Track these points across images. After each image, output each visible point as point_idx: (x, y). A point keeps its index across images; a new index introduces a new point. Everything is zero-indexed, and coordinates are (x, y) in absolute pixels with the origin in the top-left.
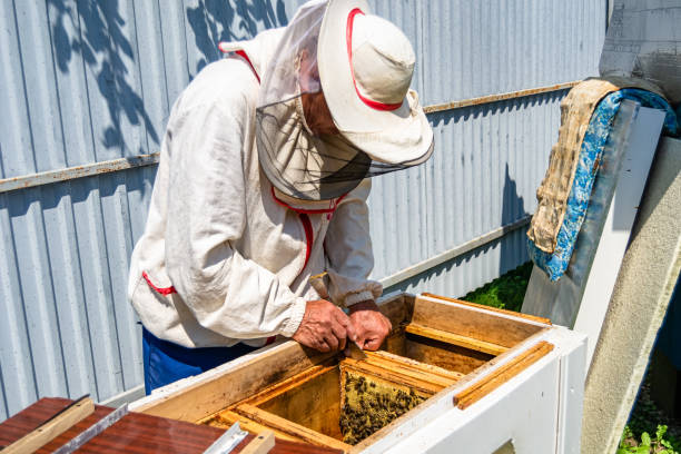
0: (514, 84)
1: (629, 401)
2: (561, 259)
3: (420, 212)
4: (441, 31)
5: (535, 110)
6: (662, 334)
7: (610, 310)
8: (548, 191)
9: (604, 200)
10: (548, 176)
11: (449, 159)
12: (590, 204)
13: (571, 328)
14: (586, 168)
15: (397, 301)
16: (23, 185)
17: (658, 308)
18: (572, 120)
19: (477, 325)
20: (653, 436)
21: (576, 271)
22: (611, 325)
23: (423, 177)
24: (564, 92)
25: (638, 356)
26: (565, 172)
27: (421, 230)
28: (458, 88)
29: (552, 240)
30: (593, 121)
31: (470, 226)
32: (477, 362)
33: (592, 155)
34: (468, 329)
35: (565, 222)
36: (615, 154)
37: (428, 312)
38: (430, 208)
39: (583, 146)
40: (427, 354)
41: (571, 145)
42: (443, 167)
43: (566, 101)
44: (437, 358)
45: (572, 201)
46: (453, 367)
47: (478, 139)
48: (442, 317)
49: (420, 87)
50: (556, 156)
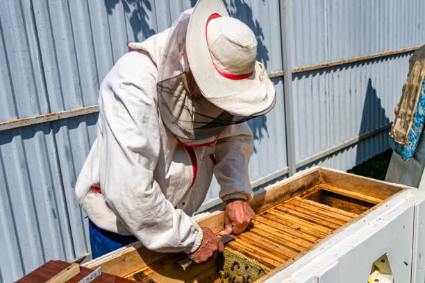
0: (379, 48)
2: (410, 148)
3: (326, 121)
5: (392, 63)
8: (402, 110)
10: (401, 101)
11: (342, 91)
13: (417, 187)
15: (317, 172)
18: (416, 69)
19: (363, 186)
23: (328, 102)
26: (412, 99)
27: (326, 132)
29: (404, 137)
32: (364, 208)
34: (358, 188)
35: (412, 127)
37: (334, 178)
38: (332, 120)
39: (423, 83)
40: (334, 202)
41: (416, 83)
42: (339, 96)
44: (340, 205)
45: (417, 115)
46: (349, 210)
47: (358, 81)
48: (342, 182)
49: (326, 52)
50: (407, 90)
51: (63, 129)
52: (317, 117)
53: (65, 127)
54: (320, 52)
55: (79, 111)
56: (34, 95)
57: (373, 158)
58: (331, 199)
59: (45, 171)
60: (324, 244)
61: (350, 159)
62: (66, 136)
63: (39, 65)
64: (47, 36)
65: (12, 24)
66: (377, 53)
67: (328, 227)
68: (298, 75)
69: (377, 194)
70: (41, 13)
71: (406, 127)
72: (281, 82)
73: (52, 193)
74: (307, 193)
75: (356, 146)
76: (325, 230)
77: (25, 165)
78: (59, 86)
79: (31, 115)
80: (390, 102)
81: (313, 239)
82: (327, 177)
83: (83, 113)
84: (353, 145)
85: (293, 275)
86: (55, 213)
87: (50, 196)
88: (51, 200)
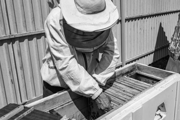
0: (166, 9)
3: (140, 42)
5: (171, 15)
11: (148, 28)
15: (135, 65)
16: (40, 33)
19: (155, 72)
23: (141, 33)
27: (140, 46)
29: (175, 50)
32: (155, 82)
35: (179, 46)
37: (143, 68)
38: (143, 41)
42: (146, 30)
44: (144, 80)
46: (148, 83)
47: (155, 23)
48: (146, 70)
49: (141, 9)
50: (177, 29)
52: (136, 40)
53: (18, 41)
54: (139, 10)
55: (25, 34)
57: (161, 59)
58: (141, 77)
60: (136, 98)
61: (150, 59)
62: (18, 46)
66: (165, 11)
67: (139, 90)
68: (128, 20)
69: (162, 76)
71: (176, 45)
72: (120, 23)
73: (11, 72)
74: (130, 75)
75: (153, 53)
76: (137, 91)
78: (15, 22)
79: (2, 35)
80: (169, 34)
81: (131, 95)
82: (139, 68)
83: (26, 35)
84: (152, 53)
85: (122, 112)
86: (12, 82)
87: (10, 73)
88: (10, 75)
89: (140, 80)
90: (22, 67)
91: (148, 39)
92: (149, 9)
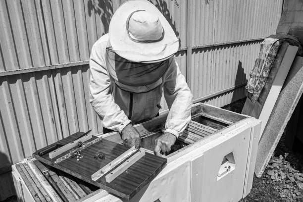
0: (246, 37)
1: (276, 144)
2: (256, 96)
3: (211, 78)
4: (222, 19)
5: (252, 46)
6: (289, 122)
7: (272, 114)
8: (254, 73)
9: (273, 77)
10: (254, 68)
11: (221, 62)
12: (268, 78)
13: (258, 119)
14: (268, 66)
15: (199, 106)
16: (86, 64)
17: (289, 114)
18: (264, 49)
19: (225, 115)
20: (283, 156)
21: (261, 100)
22: (272, 118)
23: (212, 67)
24: (262, 40)
25: (280, 129)
26: (260, 67)
27: (210, 84)
28: (226, 37)
29: (253, 89)
30: (272, 50)
31: (227, 84)
33: (270, 61)
34: (222, 116)
35: (258, 83)
36: (278, 61)
37: (209, 110)
38: (214, 77)
39: (267, 58)
40: (208, 123)
41: (263, 58)
42: (219, 64)
43: (263, 43)
44: (211, 125)
45: (262, 77)
46: (216, 128)
47: (232, 55)
49: (214, 37)
50: (257, 62)
51: (58, 75)
52: (205, 76)
53: (59, 74)
54: (210, 38)
55: (67, 64)
56: (42, 54)
58: (207, 121)
59: (48, 97)
62: (60, 79)
63: (45, 37)
64: (49, 20)
65: (29, 12)
68: (196, 50)
69: (232, 120)
70: (46, 6)
71: (255, 83)
72: (185, 54)
73: (52, 110)
74: (193, 118)
77: (37, 93)
78: (56, 50)
79: (40, 66)
82: (205, 110)
83: (69, 66)
86: (54, 121)
87: (50, 111)
88: (51, 113)
89: (205, 124)
90: (64, 105)
91: (221, 76)
92: (224, 36)
